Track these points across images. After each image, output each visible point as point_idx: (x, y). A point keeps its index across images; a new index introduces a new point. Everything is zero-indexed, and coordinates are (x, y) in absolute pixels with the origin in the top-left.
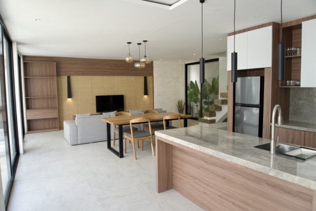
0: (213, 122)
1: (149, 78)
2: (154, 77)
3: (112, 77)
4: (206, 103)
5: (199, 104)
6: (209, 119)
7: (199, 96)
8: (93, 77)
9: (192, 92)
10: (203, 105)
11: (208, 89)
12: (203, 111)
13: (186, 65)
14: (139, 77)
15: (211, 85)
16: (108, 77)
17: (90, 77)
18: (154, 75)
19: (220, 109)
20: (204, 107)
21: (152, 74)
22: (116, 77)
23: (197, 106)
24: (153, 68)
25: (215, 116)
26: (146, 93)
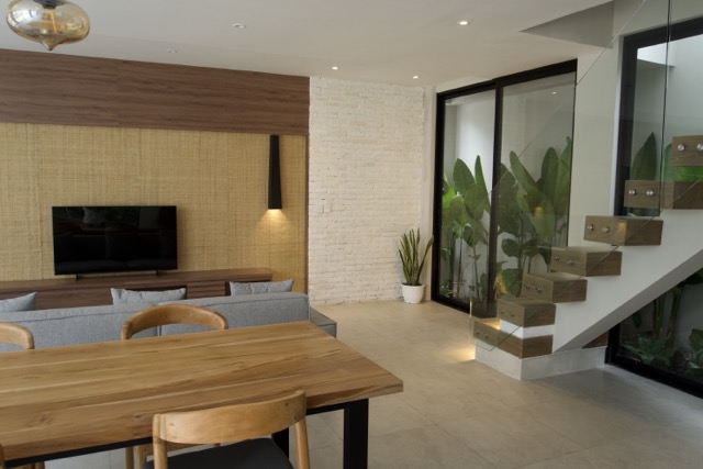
0: (540, 346)
1: (289, 144)
2: (311, 137)
3: (133, 133)
4: (510, 248)
5: (482, 250)
6: (520, 333)
7: (486, 219)
8: (43, 128)
9: (457, 200)
10: (501, 255)
11: (521, 193)
12: (499, 280)
13: (442, 98)
14: (246, 137)
15: (537, 177)
16: (115, 131)
17: (30, 128)
18: (310, 131)
19: (577, 293)
20: (505, 267)
21: (302, 128)
22: (148, 135)
23: (477, 258)
24: (307, 102)
25: (551, 321)
26: (275, 201)
